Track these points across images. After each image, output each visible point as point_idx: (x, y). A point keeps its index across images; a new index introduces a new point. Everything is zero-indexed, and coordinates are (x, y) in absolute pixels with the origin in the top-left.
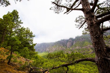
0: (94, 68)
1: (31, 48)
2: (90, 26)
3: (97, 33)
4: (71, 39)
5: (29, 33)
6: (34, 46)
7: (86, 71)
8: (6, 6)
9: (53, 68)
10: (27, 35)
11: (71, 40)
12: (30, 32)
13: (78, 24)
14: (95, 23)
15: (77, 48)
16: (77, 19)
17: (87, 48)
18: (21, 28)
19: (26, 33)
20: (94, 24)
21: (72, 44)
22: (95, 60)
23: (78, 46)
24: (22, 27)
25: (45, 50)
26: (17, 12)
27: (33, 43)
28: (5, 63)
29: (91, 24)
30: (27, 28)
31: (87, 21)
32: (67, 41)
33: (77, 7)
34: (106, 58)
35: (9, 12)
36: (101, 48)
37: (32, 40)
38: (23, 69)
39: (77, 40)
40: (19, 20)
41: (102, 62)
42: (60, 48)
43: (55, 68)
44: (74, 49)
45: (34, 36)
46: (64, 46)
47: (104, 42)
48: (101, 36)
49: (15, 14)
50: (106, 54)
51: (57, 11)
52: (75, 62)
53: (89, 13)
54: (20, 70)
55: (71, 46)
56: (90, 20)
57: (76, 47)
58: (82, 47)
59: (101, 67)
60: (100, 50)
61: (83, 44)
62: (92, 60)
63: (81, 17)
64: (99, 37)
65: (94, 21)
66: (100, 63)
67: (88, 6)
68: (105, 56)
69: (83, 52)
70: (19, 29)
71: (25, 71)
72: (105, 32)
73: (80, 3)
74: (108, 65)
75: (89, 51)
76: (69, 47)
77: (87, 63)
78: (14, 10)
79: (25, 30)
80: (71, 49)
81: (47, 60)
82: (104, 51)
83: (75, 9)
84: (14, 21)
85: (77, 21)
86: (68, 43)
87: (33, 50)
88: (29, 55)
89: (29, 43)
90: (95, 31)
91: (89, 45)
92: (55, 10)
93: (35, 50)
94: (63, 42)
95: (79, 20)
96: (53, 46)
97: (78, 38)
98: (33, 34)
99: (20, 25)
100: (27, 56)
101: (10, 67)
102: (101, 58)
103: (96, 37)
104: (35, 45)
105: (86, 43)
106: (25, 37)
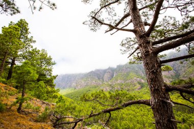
0: (141, 111)
1: (49, 82)
2: (145, 55)
3: (153, 66)
4: (108, 69)
5: (45, 58)
6: (54, 80)
7: (130, 116)
8: (12, 15)
9: (90, 116)
10: (42, 62)
11: (110, 71)
12: (48, 56)
13: (124, 48)
14: (151, 51)
15: (119, 82)
16: (124, 42)
17: (133, 82)
18: (33, 50)
19: (41, 59)
20: (150, 53)
21: (112, 76)
22: (149, 103)
23: (120, 79)
24: (34, 48)
25: (69, 85)
26: (26, 23)
27: (53, 75)
28: (13, 111)
29: (146, 52)
30: (43, 50)
31: (141, 48)
32: (105, 71)
33: (126, 26)
34: (165, 100)
35: (11, 22)
36: (158, 87)
37: (51, 70)
38: (44, 119)
39: (119, 70)
40: (29, 36)
41: (160, 106)
42: (94, 82)
43: (93, 116)
44: (114, 83)
45: (54, 64)
46: (99, 79)
47: (161, 78)
48: (159, 70)
49: (22, 26)
50: (164, 94)
51: (93, 28)
52: (123, 106)
53: (143, 38)
54: (40, 122)
55: (111, 79)
56: (145, 47)
57: (117, 80)
58: (125, 80)
59: (158, 113)
60: (157, 90)
61: (127, 77)
62: (146, 103)
63: (129, 40)
64: (157, 71)
65: (150, 49)
66: (158, 107)
67: (142, 27)
68: (163, 97)
69: (126, 89)
70: (29, 52)
71: (47, 123)
72: (163, 65)
73: (131, 21)
74: (166, 109)
75: (135, 87)
76: (107, 80)
78: (21, 20)
79: (38, 53)
80: (110, 83)
81: (73, 101)
82: (162, 91)
83: (121, 29)
84: (20, 38)
85: (123, 45)
86: (105, 75)
87: (52, 86)
88: (45, 95)
89: (45, 75)
90: (151, 63)
91: (135, 78)
92: (91, 25)
93: (54, 86)
94: (98, 73)
95: (125, 44)
96: (82, 78)
97: (120, 68)
98: (52, 61)
99: (32, 44)
100: (43, 96)
101: (22, 117)
102: (158, 100)
103: (153, 71)
104: (55, 77)
105: (132, 74)
106: (39, 65)
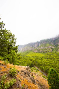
0: (53, 61)
4: (37, 42)
12: (12, 35)
15: (42, 48)
17: (48, 48)
23: (42, 47)
32: (35, 43)
39: (42, 42)
42: (30, 48)
44: (39, 49)
46: (32, 47)
55: (38, 47)
57: (41, 47)
58: (45, 47)
61: (45, 45)
69: (45, 51)
75: (49, 50)
76: (36, 47)
77: (48, 58)
80: (37, 49)
86: (35, 45)
91: (49, 46)
94: (32, 44)
96: (25, 47)
98: (15, 37)
105: (47, 44)
